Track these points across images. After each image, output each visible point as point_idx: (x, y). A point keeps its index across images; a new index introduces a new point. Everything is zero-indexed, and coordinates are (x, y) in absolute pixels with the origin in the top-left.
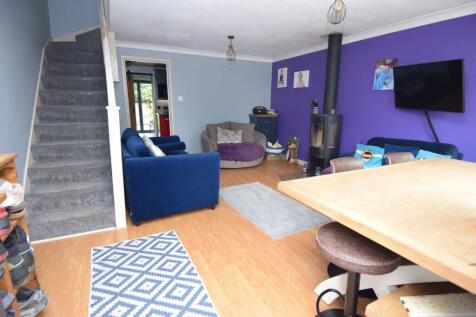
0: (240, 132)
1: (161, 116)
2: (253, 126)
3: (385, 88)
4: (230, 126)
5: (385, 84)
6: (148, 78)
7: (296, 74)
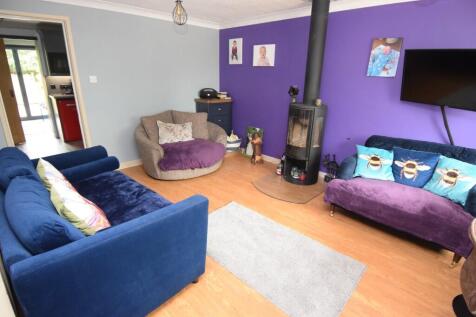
0: (189, 125)
1: (58, 99)
2: (204, 116)
3: (384, 74)
4: (173, 117)
5: (384, 69)
6: (31, 43)
7: (257, 49)
